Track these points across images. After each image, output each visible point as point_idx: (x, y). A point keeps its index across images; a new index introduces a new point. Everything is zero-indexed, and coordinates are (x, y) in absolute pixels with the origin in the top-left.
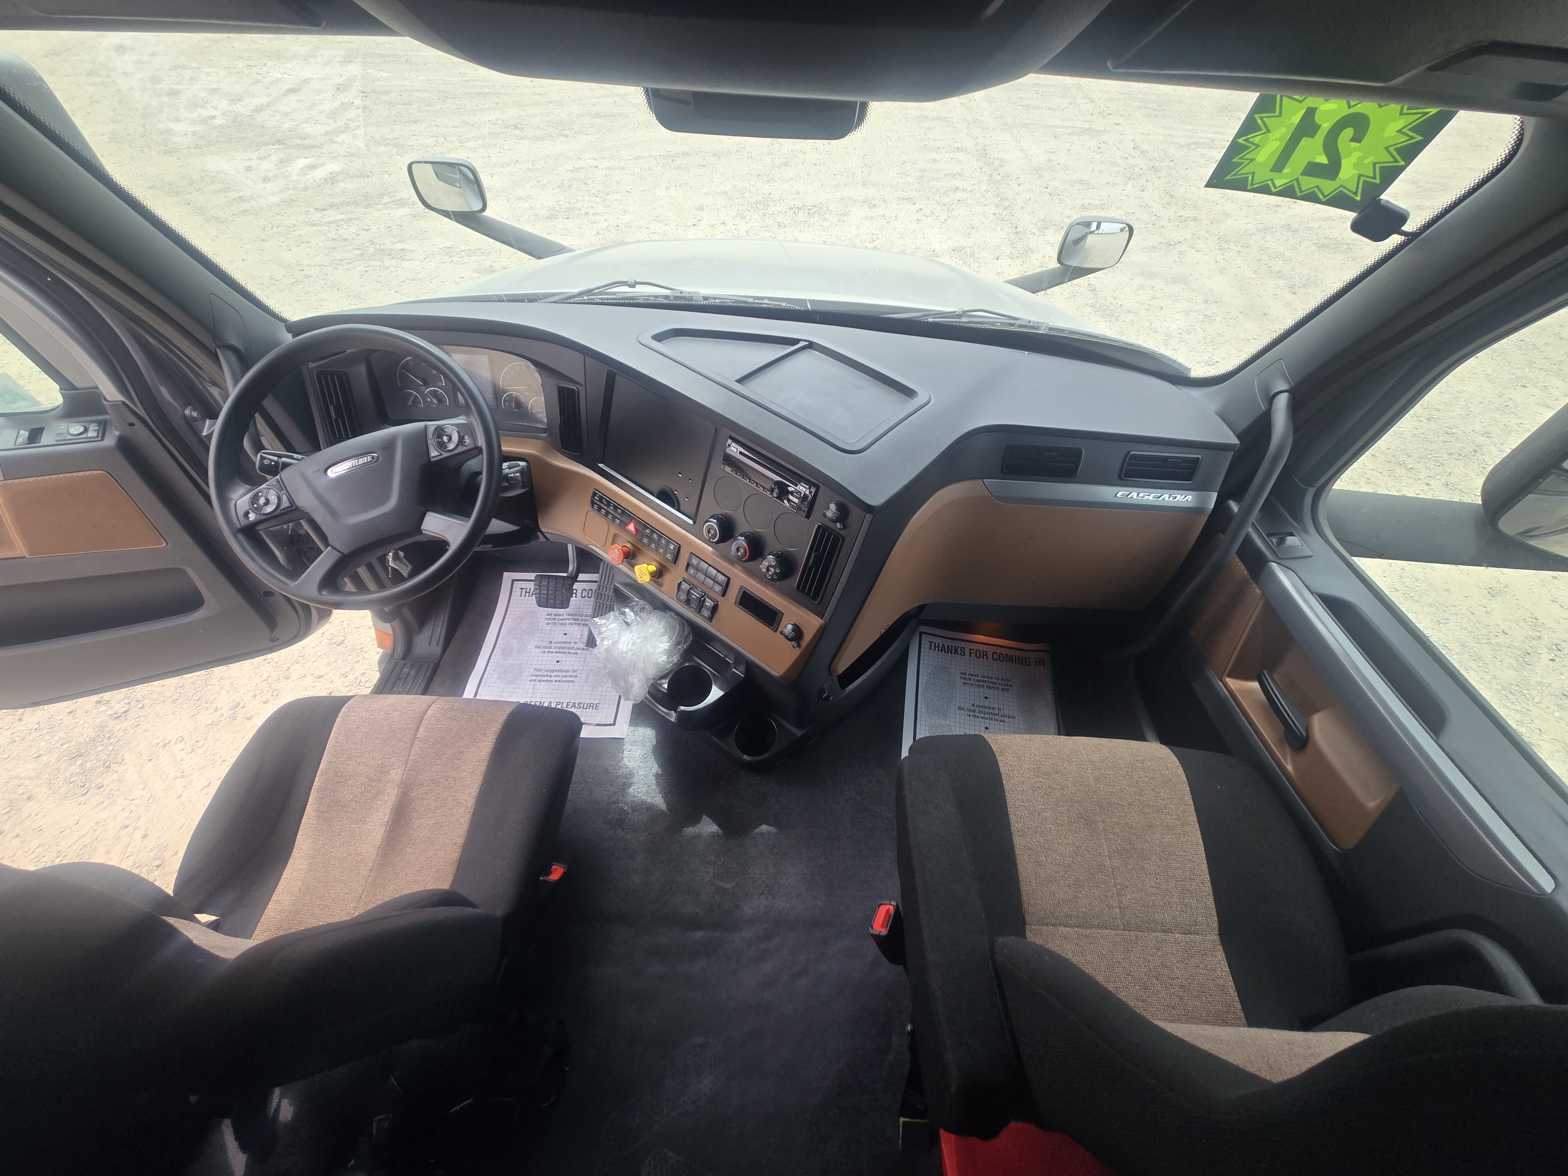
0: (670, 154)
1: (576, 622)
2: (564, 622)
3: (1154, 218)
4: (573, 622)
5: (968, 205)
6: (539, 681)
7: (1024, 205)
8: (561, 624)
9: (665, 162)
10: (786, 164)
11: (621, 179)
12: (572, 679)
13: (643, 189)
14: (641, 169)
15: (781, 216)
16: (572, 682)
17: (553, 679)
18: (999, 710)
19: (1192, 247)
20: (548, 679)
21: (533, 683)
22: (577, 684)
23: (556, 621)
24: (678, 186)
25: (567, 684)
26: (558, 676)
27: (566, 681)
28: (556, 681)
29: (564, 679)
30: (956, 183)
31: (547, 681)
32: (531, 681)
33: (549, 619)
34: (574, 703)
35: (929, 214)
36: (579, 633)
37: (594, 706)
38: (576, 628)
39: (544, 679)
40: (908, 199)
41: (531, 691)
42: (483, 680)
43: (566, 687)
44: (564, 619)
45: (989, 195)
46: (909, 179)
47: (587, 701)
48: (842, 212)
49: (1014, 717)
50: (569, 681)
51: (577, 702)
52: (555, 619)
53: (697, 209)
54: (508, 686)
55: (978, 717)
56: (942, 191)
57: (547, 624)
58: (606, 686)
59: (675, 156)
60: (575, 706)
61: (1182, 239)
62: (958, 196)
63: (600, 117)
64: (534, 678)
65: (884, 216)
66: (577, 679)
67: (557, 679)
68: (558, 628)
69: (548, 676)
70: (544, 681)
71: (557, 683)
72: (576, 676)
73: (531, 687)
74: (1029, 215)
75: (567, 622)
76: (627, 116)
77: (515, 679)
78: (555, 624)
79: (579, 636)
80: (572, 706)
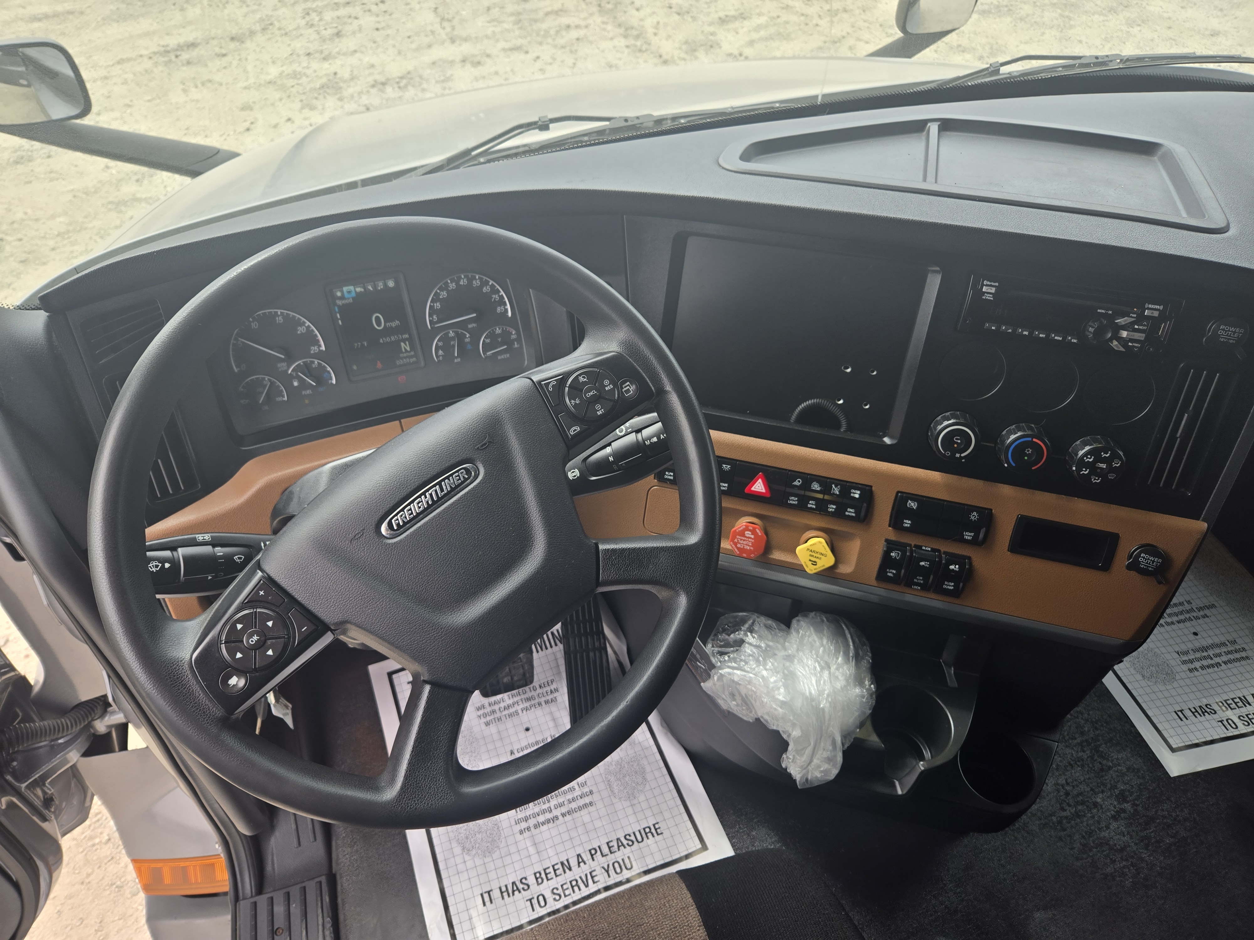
0: (169, 49)
1: (533, 702)
2: (512, 710)
3: (802, 18)
4: (527, 704)
5: (591, 43)
6: (536, 827)
7: (656, 31)
8: (510, 715)
9: (166, 59)
10: (338, 34)
11: (109, 92)
12: (587, 800)
13: (149, 98)
14: (135, 74)
15: (364, 97)
16: (591, 804)
17: (557, 812)
18: (1189, 602)
19: (858, 39)
20: (548, 816)
21: (527, 834)
22: (600, 805)
23: (498, 715)
24: (199, 85)
25: (584, 812)
26: (561, 805)
27: (580, 808)
28: (563, 815)
29: (574, 805)
30: (565, 20)
31: (548, 821)
32: (521, 832)
33: (485, 715)
34: (618, 839)
35: (550, 61)
36: (548, 718)
37: (653, 830)
38: (539, 712)
39: (541, 819)
40: (517, 49)
41: (532, 850)
42: (442, 866)
43: (587, 819)
44: (509, 707)
45: (609, 27)
46: (506, 26)
47: (636, 828)
48: (442, 78)
49: (1213, 606)
50: (585, 806)
51: (621, 836)
52: (494, 712)
53: (242, 109)
54: (489, 859)
55: (1173, 623)
56: (552, 32)
57: (487, 724)
58: (647, 787)
59: (177, 50)
60: (623, 845)
61: (844, 34)
62: (574, 34)
63: (39, 20)
64: (524, 825)
65: (496, 73)
66: (596, 797)
67: (564, 810)
68: (509, 723)
69: (544, 812)
70: (543, 824)
71: (568, 818)
72: (591, 792)
73: (529, 843)
74: (667, 39)
75: (518, 708)
76: (82, 13)
77: (494, 840)
78: (499, 719)
79: (551, 724)
80: (619, 847)
